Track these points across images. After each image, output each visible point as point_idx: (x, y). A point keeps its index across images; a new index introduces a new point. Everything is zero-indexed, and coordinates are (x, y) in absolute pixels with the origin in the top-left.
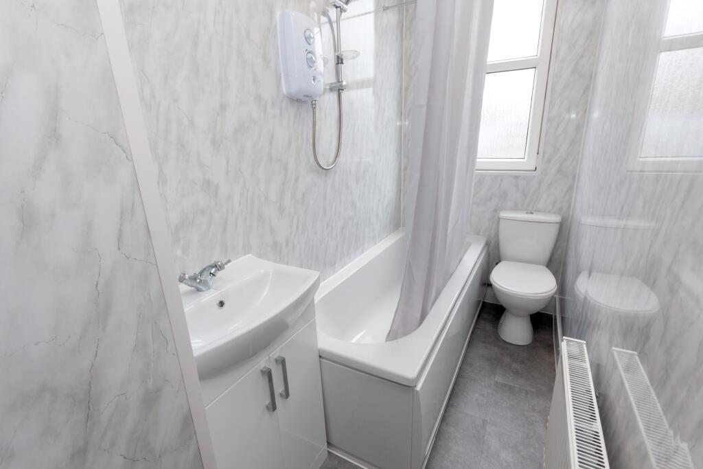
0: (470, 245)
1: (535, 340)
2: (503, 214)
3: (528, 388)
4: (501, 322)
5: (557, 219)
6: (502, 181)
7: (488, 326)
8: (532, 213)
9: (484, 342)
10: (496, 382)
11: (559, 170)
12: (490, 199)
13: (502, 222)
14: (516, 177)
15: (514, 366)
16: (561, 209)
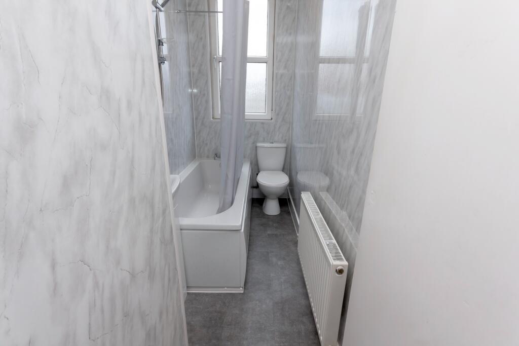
0: (242, 164)
1: (281, 211)
2: (259, 144)
3: (283, 233)
4: (264, 205)
5: (284, 145)
6: (255, 125)
7: (258, 210)
8: (272, 143)
9: (257, 218)
10: (268, 235)
11: (283, 119)
12: (250, 136)
13: (258, 149)
14: (263, 123)
15: (274, 225)
16: (285, 140)
